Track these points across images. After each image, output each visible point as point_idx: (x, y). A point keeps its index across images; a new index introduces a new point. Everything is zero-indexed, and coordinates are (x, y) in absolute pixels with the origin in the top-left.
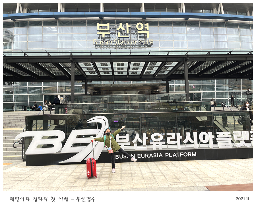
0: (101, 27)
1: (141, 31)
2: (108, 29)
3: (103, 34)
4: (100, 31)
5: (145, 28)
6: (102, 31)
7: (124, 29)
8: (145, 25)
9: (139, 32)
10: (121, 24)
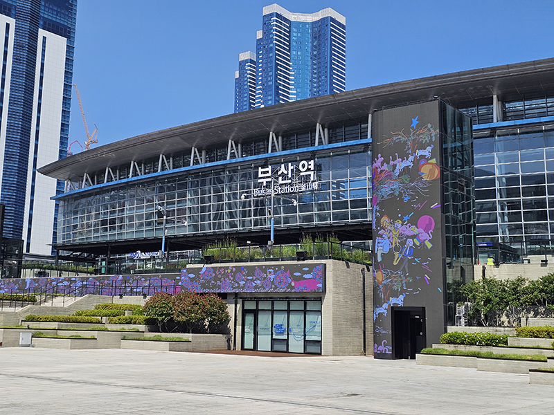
0: (264, 173)
1: (306, 171)
2: (269, 174)
3: (264, 181)
4: (261, 178)
5: (310, 167)
6: (264, 178)
7: (286, 172)
8: (310, 163)
9: (302, 174)
10: (283, 166)
